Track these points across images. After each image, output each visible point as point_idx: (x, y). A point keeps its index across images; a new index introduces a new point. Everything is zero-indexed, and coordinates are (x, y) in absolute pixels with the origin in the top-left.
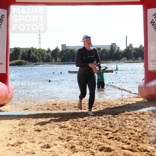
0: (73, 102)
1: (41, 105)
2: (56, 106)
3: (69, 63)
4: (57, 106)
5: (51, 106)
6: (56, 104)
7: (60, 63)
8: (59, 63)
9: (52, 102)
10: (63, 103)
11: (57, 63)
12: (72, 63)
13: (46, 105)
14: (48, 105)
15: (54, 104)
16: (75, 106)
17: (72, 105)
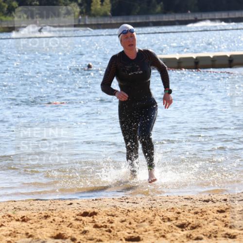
0: (171, 205)
1: (24, 220)
2: (93, 221)
3: (152, 18)
4: (99, 220)
5: (72, 220)
6: (94, 214)
7: (107, 21)
8: (101, 21)
9: (75, 205)
10: (127, 206)
11: (94, 21)
12: (165, 18)
13: (46, 217)
14: (58, 219)
15: (85, 214)
16: (183, 220)
17: (170, 215)
